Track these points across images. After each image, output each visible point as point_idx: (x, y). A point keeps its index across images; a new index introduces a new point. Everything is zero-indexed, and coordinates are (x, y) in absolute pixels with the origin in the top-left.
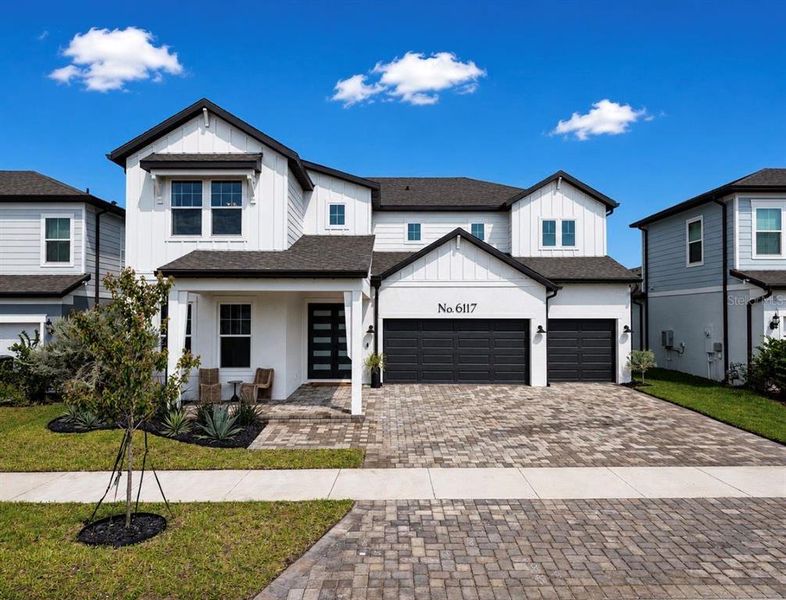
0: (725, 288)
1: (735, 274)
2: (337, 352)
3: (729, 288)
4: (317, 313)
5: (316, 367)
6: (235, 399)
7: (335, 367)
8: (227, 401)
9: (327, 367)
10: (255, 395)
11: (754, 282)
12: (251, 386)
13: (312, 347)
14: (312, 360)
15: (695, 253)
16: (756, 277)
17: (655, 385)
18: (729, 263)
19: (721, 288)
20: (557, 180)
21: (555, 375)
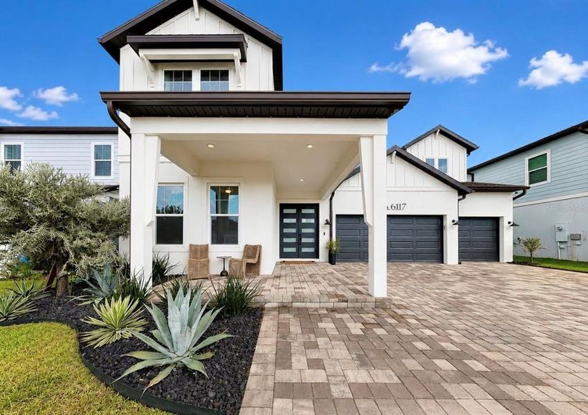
2: (301, 239)
4: (286, 211)
5: (286, 250)
6: (223, 274)
7: (299, 249)
8: (216, 276)
9: (293, 250)
10: (244, 268)
12: (240, 262)
13: (282, 235)
14: (282, 245)
20: (435, 132)
21: (464, 256)
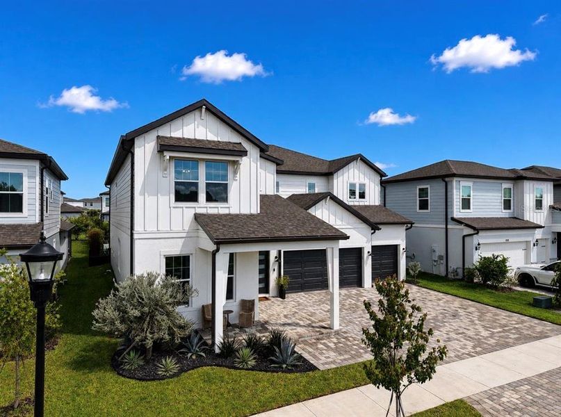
0: (446, 226)
1: (453, 219)
3: (449, 227)
11: (467, 225)
15: (424, 205)
16: (469, 223)
17: (423, 282)
18: (449, 213)
19: (444, 226)
